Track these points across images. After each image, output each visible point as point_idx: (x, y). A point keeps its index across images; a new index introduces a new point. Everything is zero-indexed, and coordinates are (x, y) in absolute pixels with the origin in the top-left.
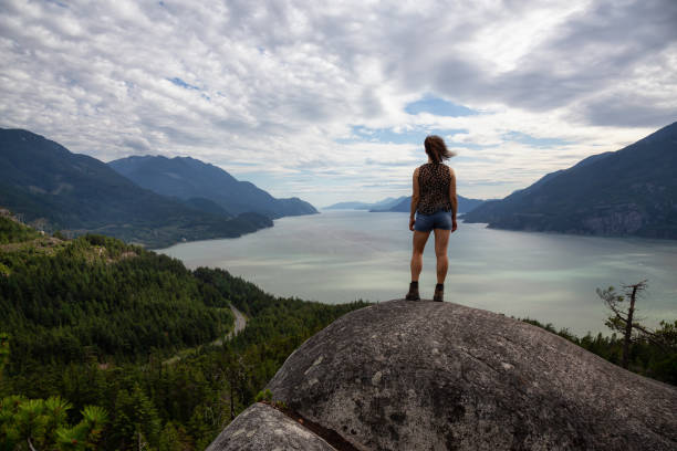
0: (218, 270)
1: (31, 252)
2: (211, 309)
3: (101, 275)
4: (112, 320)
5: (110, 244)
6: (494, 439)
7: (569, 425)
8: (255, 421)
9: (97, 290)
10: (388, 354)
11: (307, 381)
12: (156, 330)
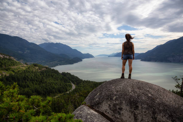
0: (68, 73)
1: (19, 68)
2: (66, 83)
3: (37, 74)
4: (40, 86)
5: (39, 66)
6: (147, 115)
7: (168, 111)
8: (82, 109)
9: (36, 79)
10: (117, 92)
11: (95, 99)
12: (51, 89)
